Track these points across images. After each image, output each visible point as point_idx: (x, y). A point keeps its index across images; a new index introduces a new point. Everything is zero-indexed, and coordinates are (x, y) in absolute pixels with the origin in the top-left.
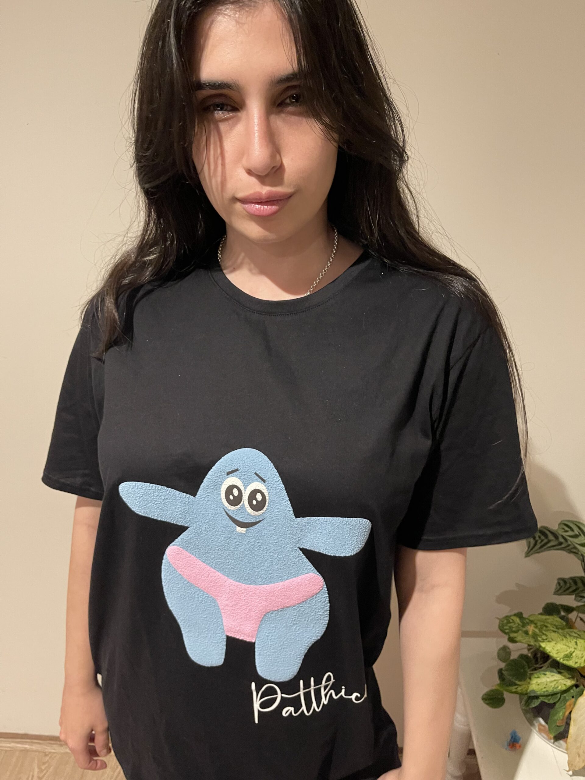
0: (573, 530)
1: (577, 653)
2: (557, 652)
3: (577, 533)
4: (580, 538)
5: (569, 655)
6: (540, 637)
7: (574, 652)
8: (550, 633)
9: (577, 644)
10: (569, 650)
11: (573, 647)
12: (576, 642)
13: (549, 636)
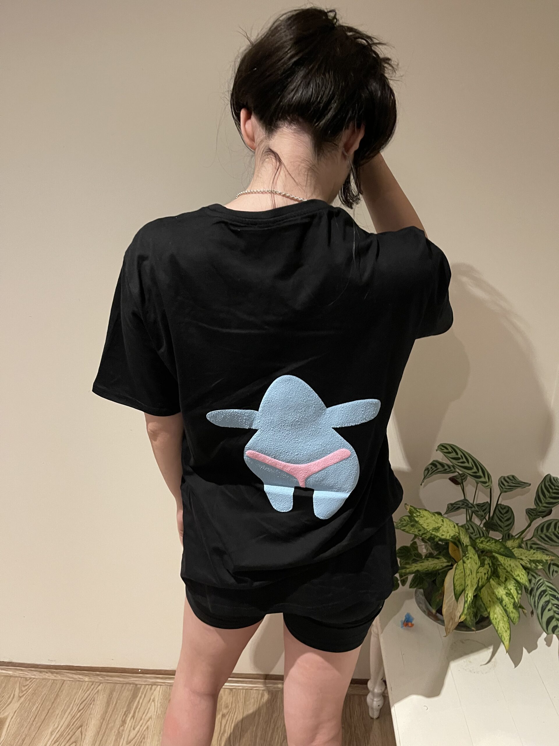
0: (447, 449)
1: (444, 528)
2: (427, 525)
3: (451, 451)
4: (452, 454)
5: (437, 528)
6: (415, 514)
7: (441, 527)
8: (423, 511)
9: (443, 521)
10: (437, 525)
11: (440, 524)
12: (443, 520)
13: (421, 513)
